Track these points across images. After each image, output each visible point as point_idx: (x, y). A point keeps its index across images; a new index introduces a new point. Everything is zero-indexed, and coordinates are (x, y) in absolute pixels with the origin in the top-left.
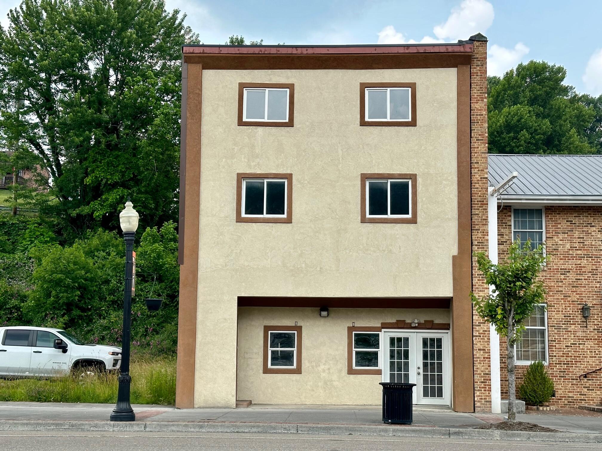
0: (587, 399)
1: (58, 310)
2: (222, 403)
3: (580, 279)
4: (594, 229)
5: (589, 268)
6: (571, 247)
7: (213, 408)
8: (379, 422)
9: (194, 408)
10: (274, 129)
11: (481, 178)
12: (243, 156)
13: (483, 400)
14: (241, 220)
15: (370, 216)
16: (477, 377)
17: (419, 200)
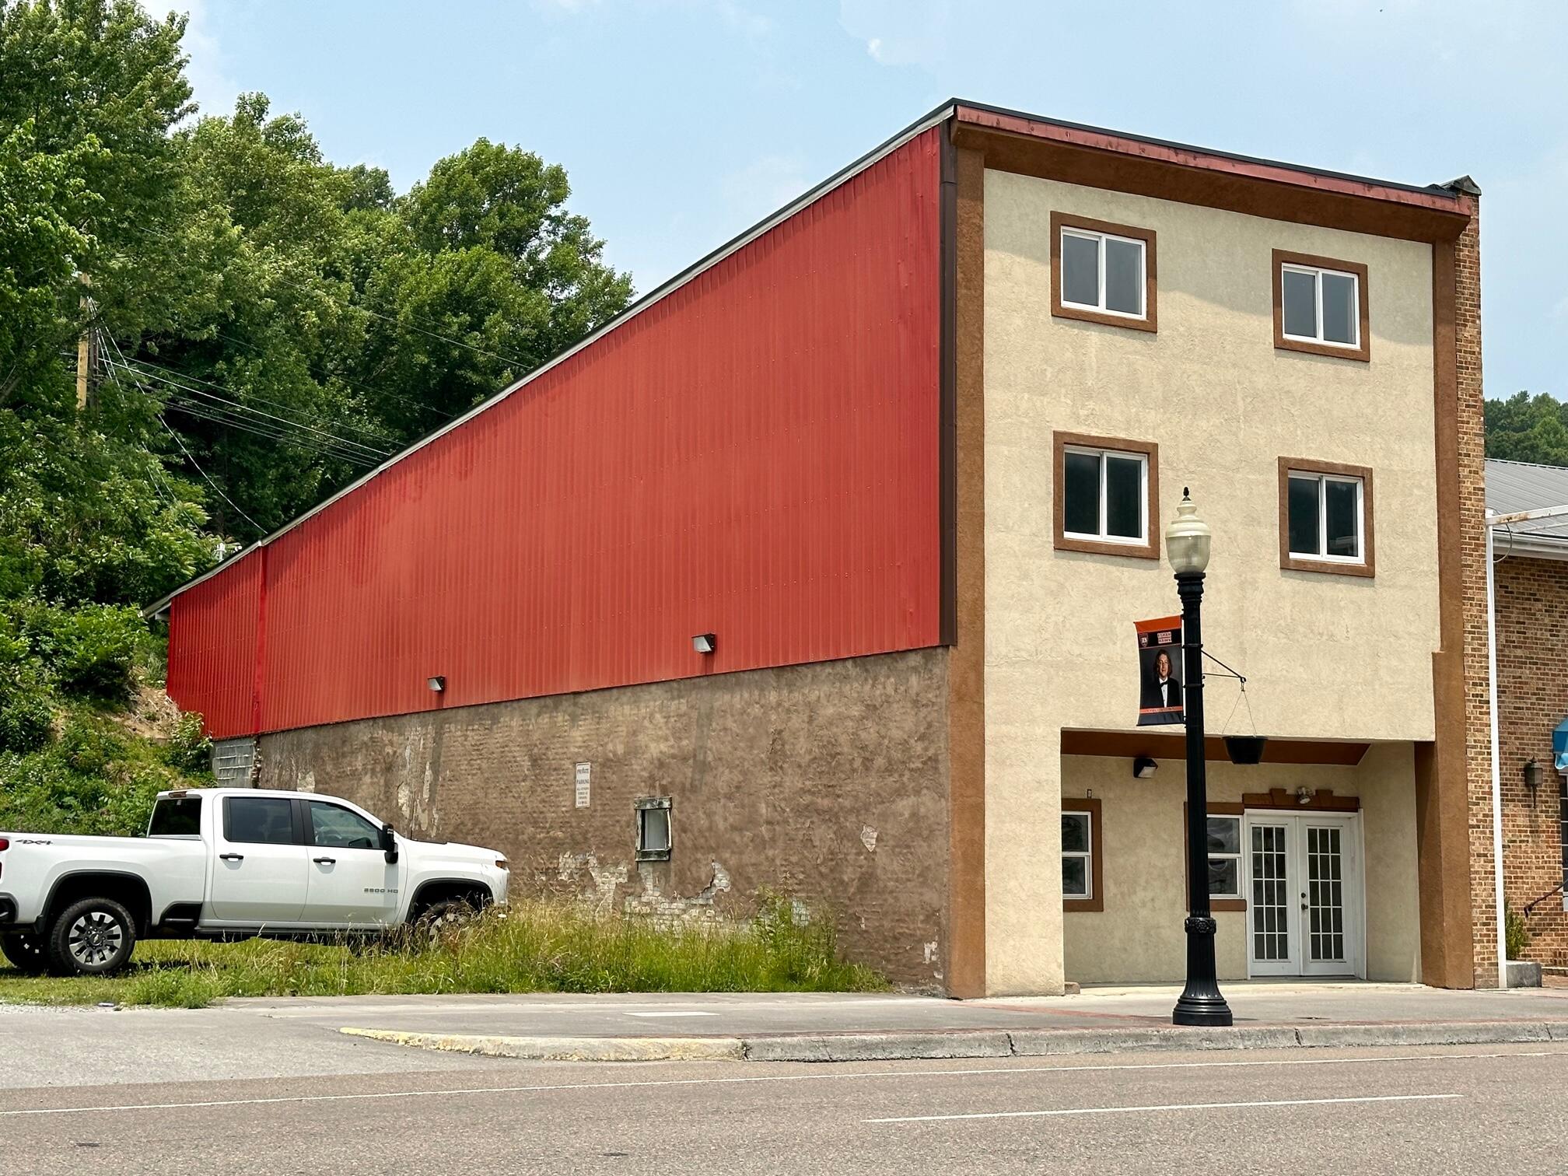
0: (1532, 953)
2: (1040, 983)
3: (1519, 708)
4: (1539, 605)
5: (1535, 684)
6: (1507, 641)
7: (1024, 994)
9: (986, 996)
10: (1120, 335)
11: (1475, 489)
12: (1063, 390)
13: (1486, 962)
14: (1062, 547)
15: (1293, 556)
16: (1476, 913)
17: (1376, 527)
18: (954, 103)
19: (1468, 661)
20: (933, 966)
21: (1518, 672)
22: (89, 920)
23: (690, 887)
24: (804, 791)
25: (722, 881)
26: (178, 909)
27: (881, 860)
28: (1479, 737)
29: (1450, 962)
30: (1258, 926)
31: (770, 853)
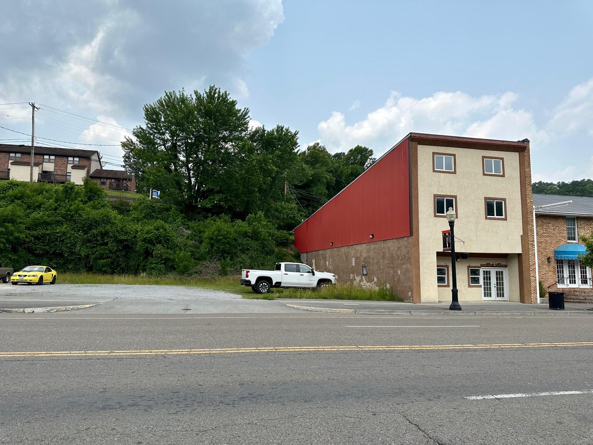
1: (219, 253)
2: (433, 301)
4: (550, 225)
5: (549, 241)
7: (429, 303)
8: (548, 309)
9: (421, 303)
10: (448, 175)
11: (530, 202)
12: (436, 186)
13: (535, 298)
14: (435, 216)
15: (488, 216)
16: (532, 288)
17: (507, 210)
18: (411, 133)
19: (529, 237)
20: (410, 297)
21: (546, 239)
22: (263, 284)
23: (370, 280)
24: (388, 263)
25: (375, 279)
26: (277, 283)
27: (401, 276)
28: (532, 252)
29: (526, 298)
30: (485, 290)
31: (383, 275)
